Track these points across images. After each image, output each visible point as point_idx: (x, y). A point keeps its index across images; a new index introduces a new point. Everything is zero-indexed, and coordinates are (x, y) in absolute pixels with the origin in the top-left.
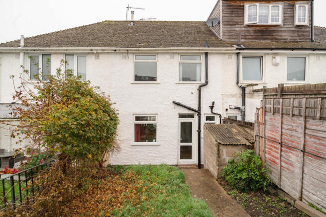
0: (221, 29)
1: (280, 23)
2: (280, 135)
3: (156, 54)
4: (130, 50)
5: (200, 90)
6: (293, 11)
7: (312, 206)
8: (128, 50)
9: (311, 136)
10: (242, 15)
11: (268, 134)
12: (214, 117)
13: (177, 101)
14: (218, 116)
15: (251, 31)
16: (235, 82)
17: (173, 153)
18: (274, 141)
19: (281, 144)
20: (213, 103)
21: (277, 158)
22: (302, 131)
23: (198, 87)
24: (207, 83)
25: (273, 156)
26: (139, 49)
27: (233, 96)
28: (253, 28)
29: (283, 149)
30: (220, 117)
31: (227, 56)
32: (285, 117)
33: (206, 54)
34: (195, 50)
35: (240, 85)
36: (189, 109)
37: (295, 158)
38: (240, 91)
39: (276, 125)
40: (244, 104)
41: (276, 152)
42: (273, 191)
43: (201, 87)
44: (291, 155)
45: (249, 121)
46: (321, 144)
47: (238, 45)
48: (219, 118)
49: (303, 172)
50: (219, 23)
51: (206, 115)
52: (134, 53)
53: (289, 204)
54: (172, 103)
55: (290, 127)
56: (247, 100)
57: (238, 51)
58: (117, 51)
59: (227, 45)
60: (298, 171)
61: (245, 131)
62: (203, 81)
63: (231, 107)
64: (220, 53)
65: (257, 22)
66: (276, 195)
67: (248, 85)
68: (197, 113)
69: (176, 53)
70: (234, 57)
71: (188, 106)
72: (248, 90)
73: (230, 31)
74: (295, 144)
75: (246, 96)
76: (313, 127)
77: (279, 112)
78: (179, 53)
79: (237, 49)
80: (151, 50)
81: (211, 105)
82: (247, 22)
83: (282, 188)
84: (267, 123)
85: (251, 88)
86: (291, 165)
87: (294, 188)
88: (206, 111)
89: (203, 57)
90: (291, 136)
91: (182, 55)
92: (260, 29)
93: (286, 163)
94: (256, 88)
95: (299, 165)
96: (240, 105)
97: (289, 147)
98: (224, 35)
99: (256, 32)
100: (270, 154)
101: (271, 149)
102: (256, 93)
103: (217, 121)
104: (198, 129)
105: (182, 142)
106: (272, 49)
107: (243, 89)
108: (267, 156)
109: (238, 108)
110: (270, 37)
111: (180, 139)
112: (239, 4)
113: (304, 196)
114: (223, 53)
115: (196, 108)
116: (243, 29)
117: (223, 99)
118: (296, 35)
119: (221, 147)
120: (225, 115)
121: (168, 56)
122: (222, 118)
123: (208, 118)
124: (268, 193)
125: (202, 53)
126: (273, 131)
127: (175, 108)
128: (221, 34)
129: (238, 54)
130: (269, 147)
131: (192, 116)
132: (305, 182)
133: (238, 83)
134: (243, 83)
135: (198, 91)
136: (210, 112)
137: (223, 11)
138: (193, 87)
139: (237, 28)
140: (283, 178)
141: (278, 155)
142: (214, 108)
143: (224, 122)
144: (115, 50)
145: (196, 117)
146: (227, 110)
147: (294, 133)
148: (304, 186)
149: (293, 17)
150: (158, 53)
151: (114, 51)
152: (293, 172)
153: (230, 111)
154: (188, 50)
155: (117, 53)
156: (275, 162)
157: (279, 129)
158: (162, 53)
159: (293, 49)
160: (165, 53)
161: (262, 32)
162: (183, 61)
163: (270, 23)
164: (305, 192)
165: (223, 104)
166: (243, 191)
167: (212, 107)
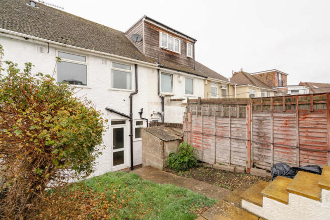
0: (144, 46)
1: (179, 53)
2: (202, 129)
3: (85, 55)
4: (52, 44)
5: (131, 98)
6: (186, 46)
7: (221, 164)
8: (48, 43)
9: (219, 127)
10: (158, 39)
11: (194, 129)
12: (142, 122)
13: (110, 108)
14: (146, 121)
15: (164, 54)
16: (157, 92)
17: (107, 162)
18: (198, 133)
19: (203, 134)
20: (142, 109)
21: (201, 144)
22: (214, 124)
23: (129, 95)
24: (137, 91)
25: (198, 143)
26: (67, 45)
27: (155, 103)
28: (164, 51)
29: (204, 137)
30: (147, 121)
31: (151, 70)
32: (204, 117)
33: (136, 66)
34: (128, 60)
35: (160, 95)
36: (122, 115)
37: (211, 140)
38: (160, 100)
39: (200, 123)
40: (163, 110)
41: (200, 140)
42: (200, 164)
43: (132, 94)
44: (208, 139)
45: (175, 123)
46: (223, 130)
47: (159, 63)
48: (146, 123)
49: (216, 148)
50: (142, 40)
51: (136, 121)
52: (56, 49)
53: (210, 168)
54: (105, 110)
55: (208, 123)
56: (166, 107)
57: (159, 68)
58: (29, 40)
59: (149, 60)
60: (213, 148)
61: (173, 130)
62: (134, 90)
63: (154, 113)
64: (146, 67)
65: (167, 48)
66: (202, 166)
67: (167, 96)
68: (129, 119)
69: (109, 59)
70: (156, 72)
71: (121, 112)
72: (166, 99)
73: (150, 50)
74: (211, 133)
75: (165, 103)
76: (220, 122)
77: (201, 114)
78: (111, 60)
79: (159, 66)
80: (81, 50)
81: (140, 111)
82: (161, 46)
83: (204, 161)
84: (193, 122)
85: (169, 98)
86: (209, 145)
87: (211, 159)
88: (136, 117)
89: (133, 68)
90: (208, 128)
91: (115, 62)
92: (169, 53)
93: (206, 145)
94: (172, 98)
95: (213, 144)
96: (160, 111)
97: (207, 135)
98: (146, 51)
99: (167, 55)
100: (195, 142)
101: (196, 139)
102: (173, 102)
103: (145, 125)
104: (130, 134)
105: (114, 148)
106: (178, 71)
107: (162, 98)
108: (194, 144)
109: (159, 114)
110: (174, 61)
111: (112, 146)
112: (155, 30)
113: (217, 161)
114: (148, 67)
115: (128, 114)
116: (159, 50)
117: (149, 106)
118: (187, 63)
119: (165, 144)
120: (150, 120)
121: (100, 61)
122: (149, 122)
123: (138, 123)
124: (198, 166)
125: (132, 64)
126: (197, 127)
127: (108, 115)
128: (144, 50)
129: (158, 70)
130: (195, 138)
131: (123, 122)
132: (217, 153)
133: (159, 93)
134: (163, 93)
135: (129, 99)
136: (140, 118)
137: (145, 31)
138: (125, 95)
139: (155, 48)
140: (204, 154)
141: (201, 142)
142: (143, 114)
143: (151, 125)
144: (27, 38)
145: (128, 123)
146: (152, 115)
147: (210, 127)
148: (217, 156)
149: (186, 51)
150: (88, 55)
151: (24, 39)
152: (210, 149)
153: (154, 116)
154: (121, 59)
155: (30, 43)
156: (199, 146)
157: (201, 125)
158: (93, 56)
159: (189, 73)
160: (97, 57)
161: (170, 56)
162: (115, 68)
163: (174, 51)
164: (217, 158)
165: (149, 110)
166: (185, 170)
167: (141, 113)
